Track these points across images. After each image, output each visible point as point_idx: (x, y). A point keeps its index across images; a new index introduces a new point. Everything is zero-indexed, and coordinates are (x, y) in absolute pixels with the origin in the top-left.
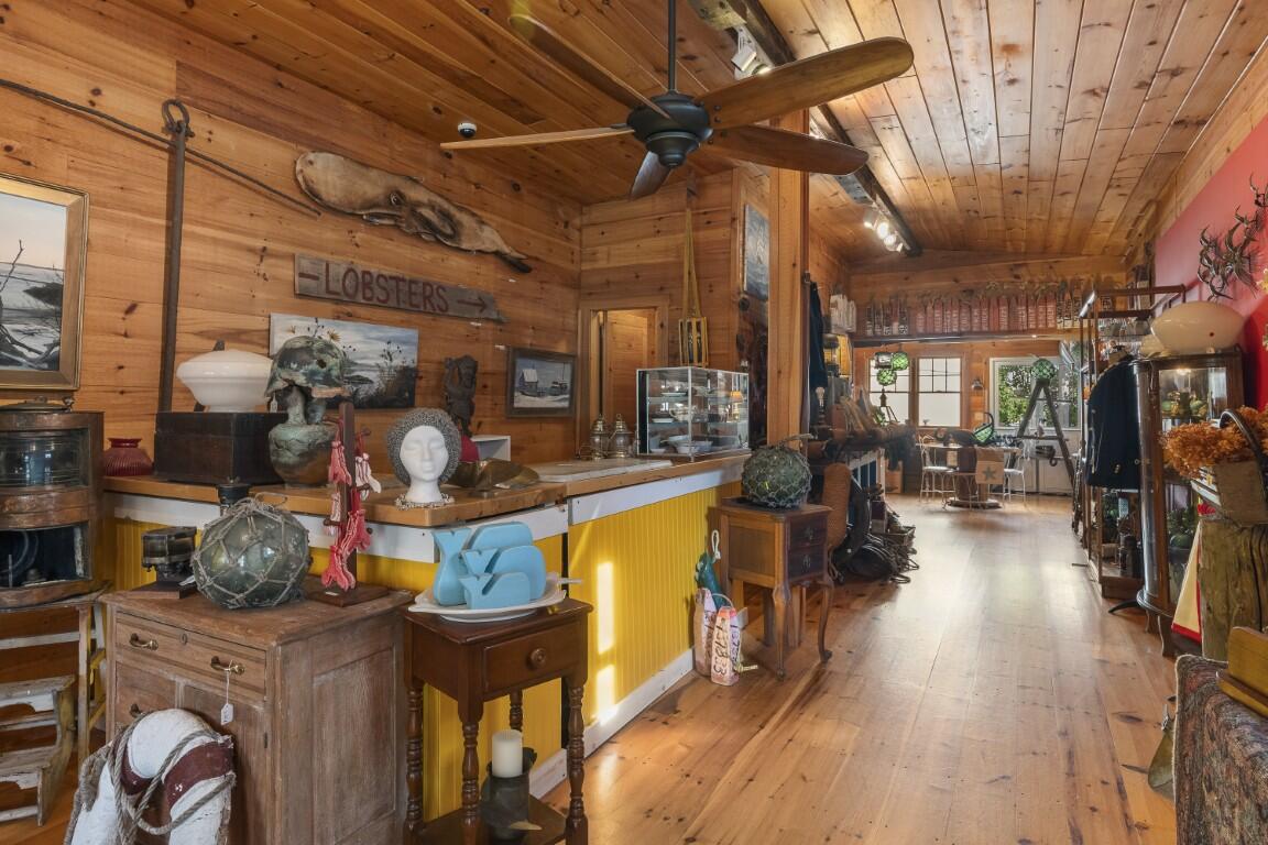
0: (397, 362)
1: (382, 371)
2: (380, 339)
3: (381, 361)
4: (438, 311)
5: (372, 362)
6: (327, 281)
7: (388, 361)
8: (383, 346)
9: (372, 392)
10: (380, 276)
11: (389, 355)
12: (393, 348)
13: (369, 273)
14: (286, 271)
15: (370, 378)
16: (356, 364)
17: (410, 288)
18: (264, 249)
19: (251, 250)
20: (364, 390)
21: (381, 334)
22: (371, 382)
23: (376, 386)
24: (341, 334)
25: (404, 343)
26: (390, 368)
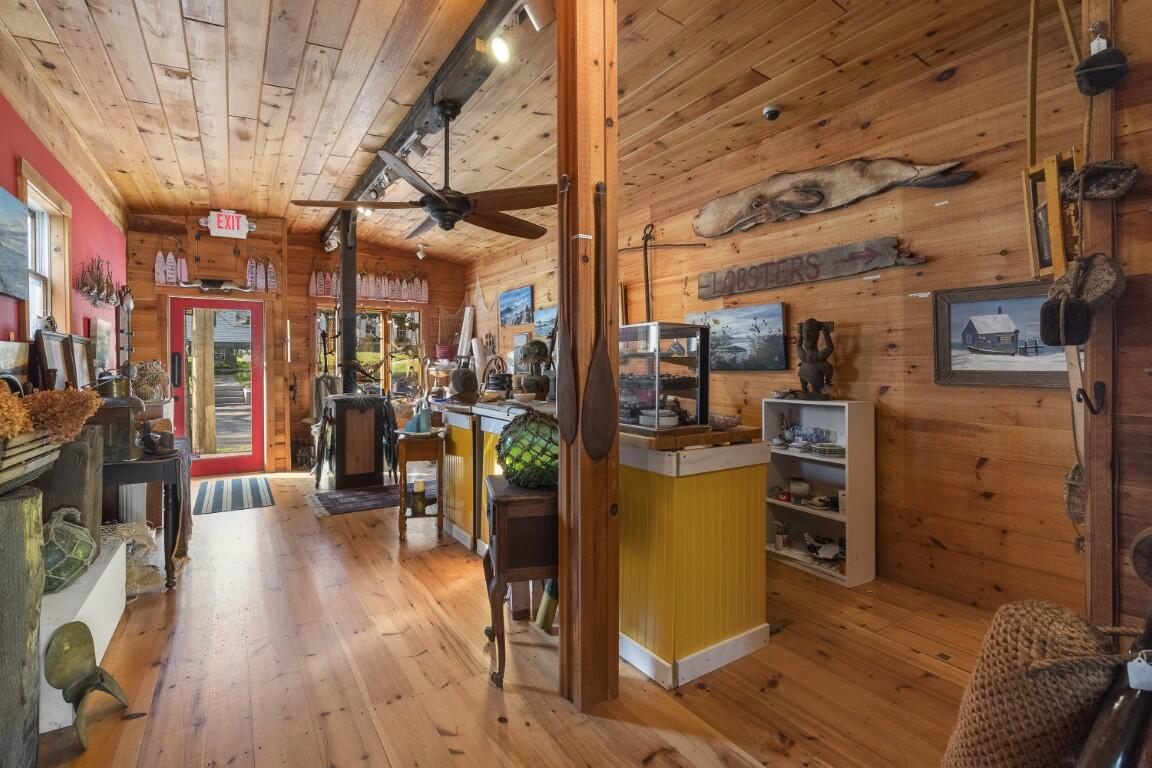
0: (765, 333)
1: (753, 342)
2: (747, 317)
3: (751, 334)
4: (807, 280)
5: (744, 336)
6: (715, 286)
7: (756, 333)
8: (751, 322)
9: (747, 358)
10: (752, 267)
11: (757, 329)
12: (759, 322)
13: (742, 269)
14: (693, 288)
15: (744, 347)
16: (732, 338)
17: (778, 267)
18: (687, 278)
19: (681, 281)
20: (740, 357)
21: (748, 313)
22: (745, 350)
23: (749, 353)
24: (721, 319)
25: (769, 317)
26: (759, 338)
